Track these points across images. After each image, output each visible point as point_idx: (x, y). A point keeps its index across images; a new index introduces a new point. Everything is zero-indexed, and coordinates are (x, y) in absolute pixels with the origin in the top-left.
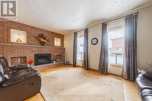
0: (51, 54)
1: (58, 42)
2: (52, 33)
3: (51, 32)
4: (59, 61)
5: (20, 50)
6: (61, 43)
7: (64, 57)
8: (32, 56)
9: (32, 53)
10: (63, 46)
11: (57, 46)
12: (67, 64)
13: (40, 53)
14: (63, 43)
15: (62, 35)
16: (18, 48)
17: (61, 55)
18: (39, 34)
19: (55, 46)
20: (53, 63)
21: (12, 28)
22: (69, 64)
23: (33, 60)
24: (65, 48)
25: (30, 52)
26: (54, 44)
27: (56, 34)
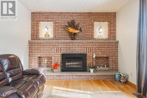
0: (85, 55)
1: (101, 30)
2: (90, 14)
3: (87, 13)
4: (103, 71)
5: (45, 48)
6: (110, 30)
7: (116, 62)
8: (58, 56)
9: (58, 51)
10: (115, 37)
11: (100, 38)
12: (120, 81)
13: (68, 52)
14: (115, 30)
15: (110, 13)
16: (44, 45)
17: (107, 58)
18: (68, 22)
19: (95, 39)
20: (89, 71)
21: (40, 21)
22: (127, 82)
23: (59, 62)
24: (118, 42)
25: (56, 51)
26: (92, 35)
27: (97, 14)
